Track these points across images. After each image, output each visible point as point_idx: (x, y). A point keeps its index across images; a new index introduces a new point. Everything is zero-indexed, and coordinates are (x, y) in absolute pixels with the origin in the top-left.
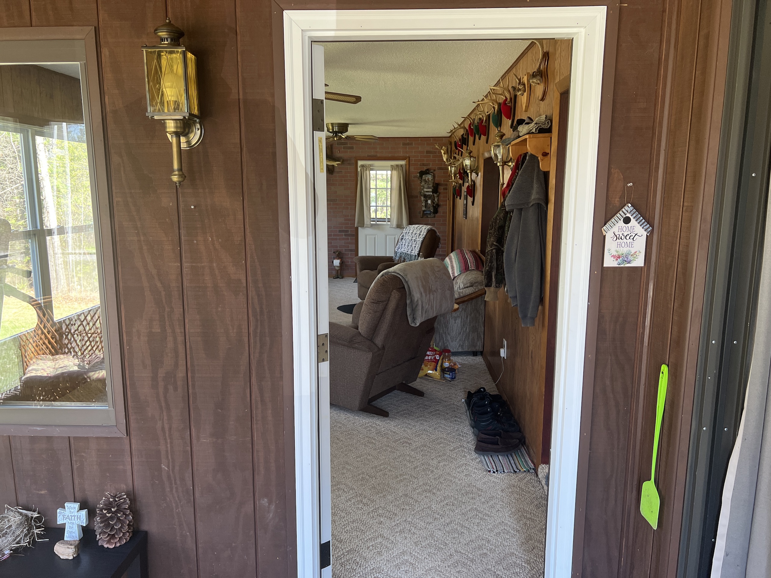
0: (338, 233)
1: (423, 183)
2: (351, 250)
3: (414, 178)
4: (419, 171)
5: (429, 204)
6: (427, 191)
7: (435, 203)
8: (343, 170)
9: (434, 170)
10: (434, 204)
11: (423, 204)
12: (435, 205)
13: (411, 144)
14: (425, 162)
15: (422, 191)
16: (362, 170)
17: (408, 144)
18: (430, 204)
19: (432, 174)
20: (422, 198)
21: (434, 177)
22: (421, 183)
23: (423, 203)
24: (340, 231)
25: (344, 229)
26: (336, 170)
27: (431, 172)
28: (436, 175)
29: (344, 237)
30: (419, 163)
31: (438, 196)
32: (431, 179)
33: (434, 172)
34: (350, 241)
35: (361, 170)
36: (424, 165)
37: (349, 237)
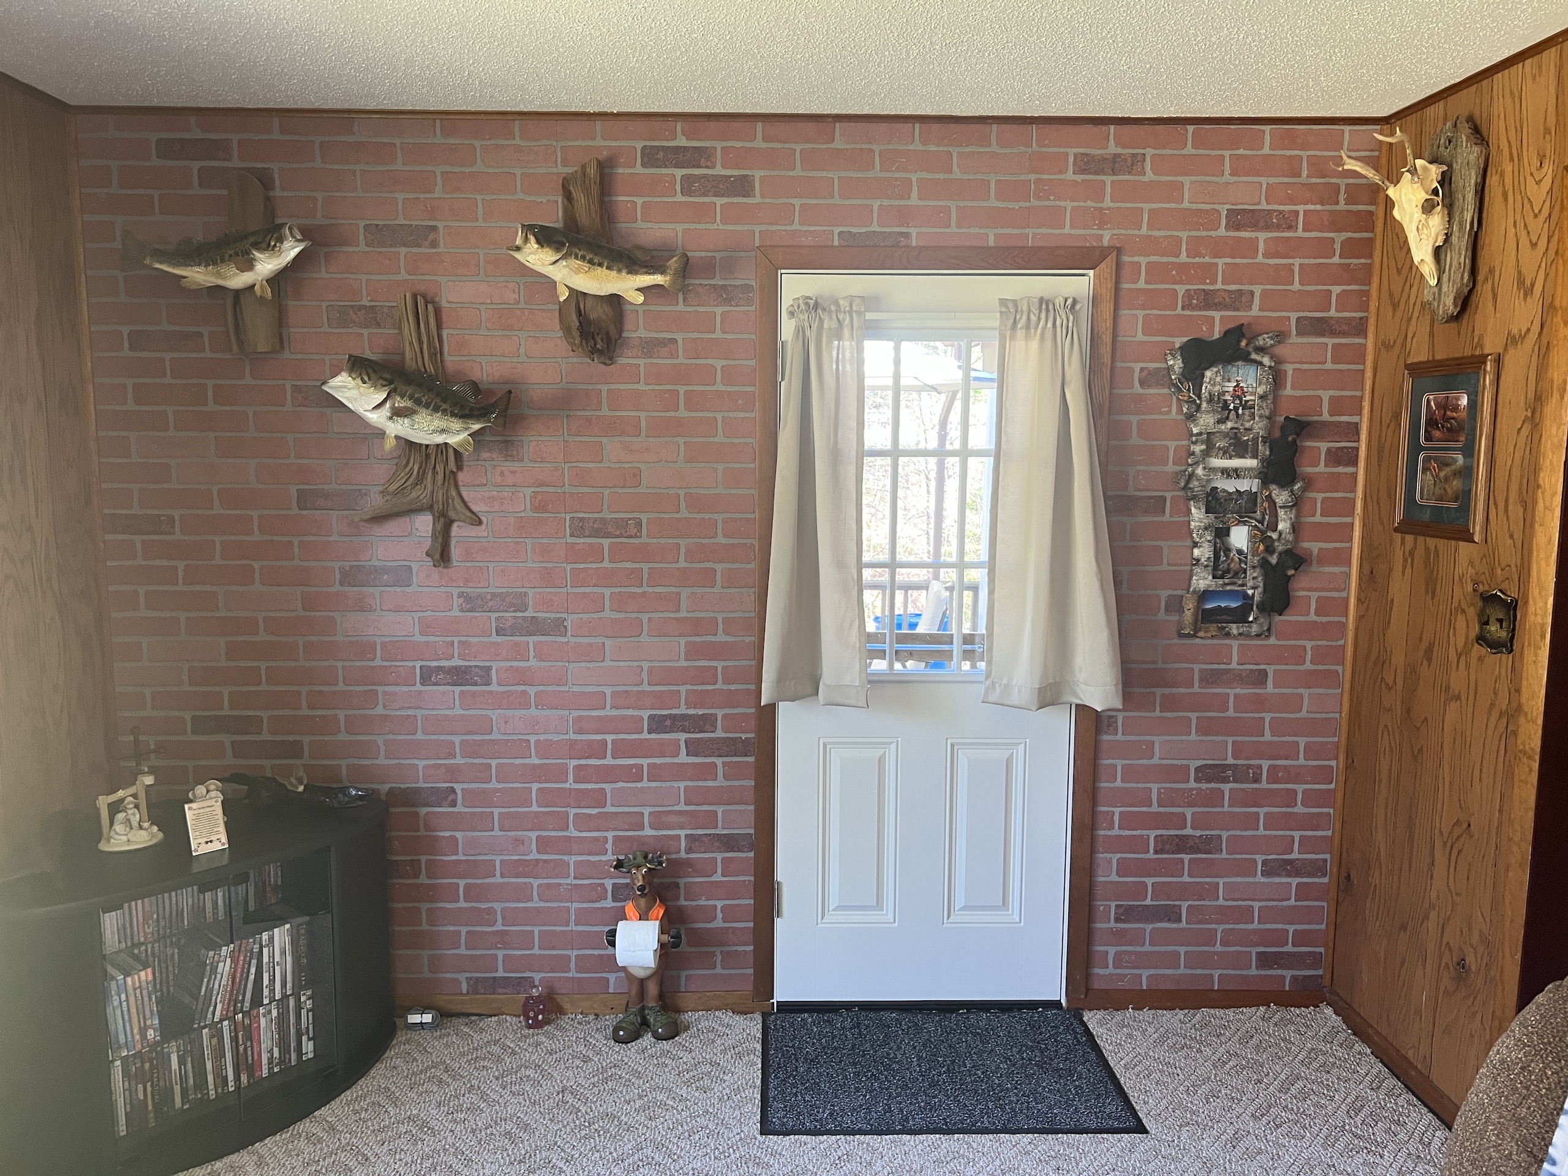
0: (645, 735)
1: (1206, 421)
2: (729, 843)
3: (1142, 383)
4: (1178, 342)
5: (1233, 554)
6: (1227, 473)
7: (1280, 547)
8: (679, 337)
9: (1280, 337)
10: (1270, 550)
11: (1203, 552)
12: (1274, 560)
13: (1134, 164)
14: (1219, 286)
15: (1200, 471)
16: (811, 335)
17: (1114, 164)
18: (1240, 552)
19: (1266, 361)
20: (1198, 515)
21: (1277, 378)
22: (1191, 417)
23: (1195, 545)
24: (658, 724)
25: (683, 710)
26: (636, 331)
27: (1261, 350)
28: (1289, 368)
29: (683, 758)
30: (1181, 289)
31: (1296, 504)
32: (1261, 390)
33: (1279, 350)
34: (720, 782)
35: (800, 331)
36: (1209, 301)
37: (719, 761)
